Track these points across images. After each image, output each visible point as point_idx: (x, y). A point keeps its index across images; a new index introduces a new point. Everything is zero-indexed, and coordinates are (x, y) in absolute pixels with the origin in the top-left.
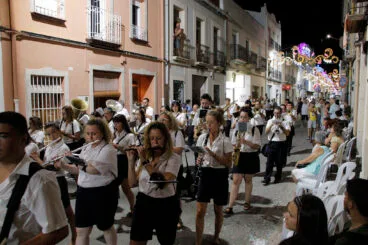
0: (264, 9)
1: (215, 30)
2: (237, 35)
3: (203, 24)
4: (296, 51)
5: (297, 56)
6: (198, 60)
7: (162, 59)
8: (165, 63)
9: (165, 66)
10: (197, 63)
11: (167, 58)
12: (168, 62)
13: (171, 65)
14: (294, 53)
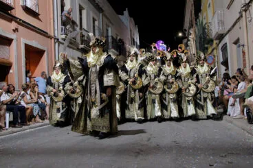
0: (126, 13)
1: (94, 20)
2: (110, 29)
3: (84, 12)
4: (155, 48)
6: (82, 44)
7: (52, 35)
8: (55, 39)
9: (55, 43)
10: (82, 46)
11: (56, 35)
12: (58, 39)
13: (60, 43)
14: (154, 49)
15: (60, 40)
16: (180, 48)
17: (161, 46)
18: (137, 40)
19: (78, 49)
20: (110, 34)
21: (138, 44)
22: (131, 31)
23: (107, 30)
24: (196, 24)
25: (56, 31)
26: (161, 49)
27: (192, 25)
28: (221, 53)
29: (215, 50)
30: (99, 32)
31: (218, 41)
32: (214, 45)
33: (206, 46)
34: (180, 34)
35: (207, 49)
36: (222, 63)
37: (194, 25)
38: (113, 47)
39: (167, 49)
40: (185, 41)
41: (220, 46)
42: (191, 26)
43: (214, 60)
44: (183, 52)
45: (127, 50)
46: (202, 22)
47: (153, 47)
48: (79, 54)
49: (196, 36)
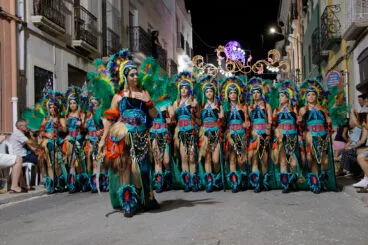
2: (136, 13)
5: (224, 62)
6: (78, 39)
7: (12, 13)
8: (17, 22)
9: (18, 31)
10: (77, 43)
11: (21, 14)
12: (25, 24)
13: (28, 32)
14: (220, 57)
15: (30, 26)
16: (271, 56)
17: (235, 52)
18: (189, 39)
19: (69, 48)
20: (136, 23)
21: (191, 46)
22: (177, 20)
23: (131, 15)
24: (305, 10)
25: (21, 6)
26: (234, 57)
27: (297, 14)
28: (357, 67)
29: (344, 62)
30: (115, 16)
31: (351, 43)
32: (343, 52)
33: (324, 52)
34: (273, 30)
35: (326, 58)
36: (359, 88)
37: (301, 13)
38: (142, 50)
39: (246, 58)
40: (280, 44)
41: (357, 52)
42: (294, 15)
43: (341, 80)
44: (276, 65)
45: (170, 56)
46: (318, 6)
47: (218, 52)
48: (71, 59)
49: (302, 35)
